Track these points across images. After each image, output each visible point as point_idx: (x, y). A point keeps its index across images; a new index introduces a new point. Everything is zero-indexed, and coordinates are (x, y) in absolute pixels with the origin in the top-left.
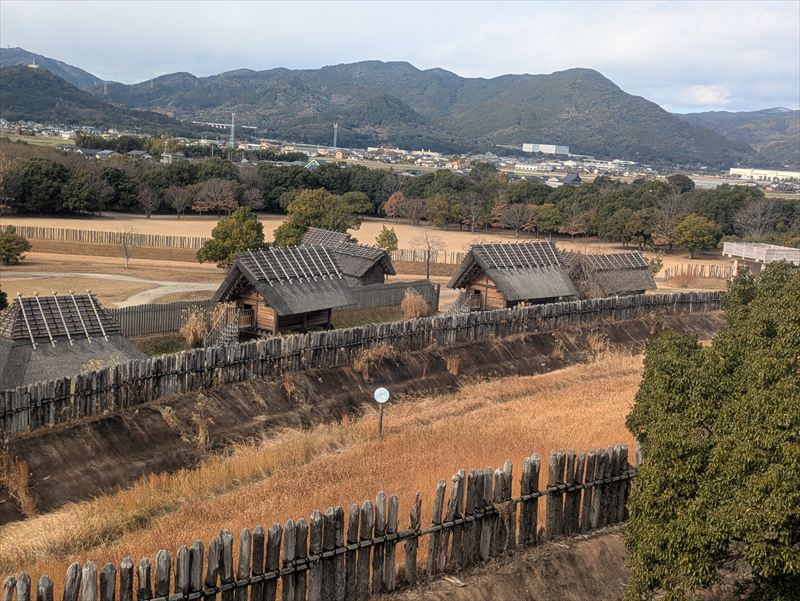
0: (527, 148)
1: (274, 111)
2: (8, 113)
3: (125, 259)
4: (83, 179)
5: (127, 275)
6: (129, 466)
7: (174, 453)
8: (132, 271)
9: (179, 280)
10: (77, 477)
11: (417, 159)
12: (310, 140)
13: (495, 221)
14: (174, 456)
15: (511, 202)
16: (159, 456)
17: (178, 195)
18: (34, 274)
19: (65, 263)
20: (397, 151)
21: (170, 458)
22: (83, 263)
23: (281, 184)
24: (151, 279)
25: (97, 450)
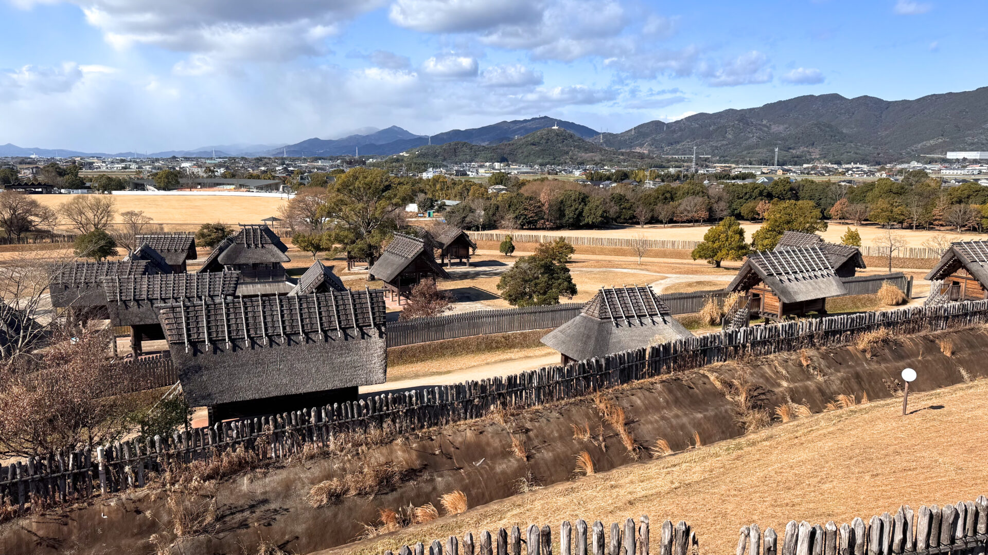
0: (951, 155)
1: (725, 142)
2: (540, 161)
3: (639, 258)
4: (599, 202)
5: (641, 269)
6: (691, 416)
7: (723, 409)
8: (643, 267)
9: (680, 273)
10: (657, 421)
11: (847, 172)
12: (754, 163)
13: (936, 220)
14: (723, 411)
15: (952, 203)
16: (712, 410)
17: (663, 211)
18: (579, 269)
19: (598, 261)
20: (829, 165)
21: (721, 412)
22: (609, 261)
23: (742, 198)
24: (659, 272)
25: (667, 402)
